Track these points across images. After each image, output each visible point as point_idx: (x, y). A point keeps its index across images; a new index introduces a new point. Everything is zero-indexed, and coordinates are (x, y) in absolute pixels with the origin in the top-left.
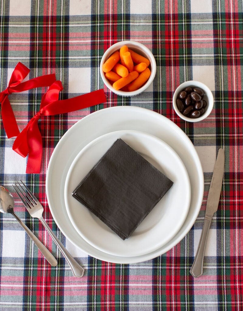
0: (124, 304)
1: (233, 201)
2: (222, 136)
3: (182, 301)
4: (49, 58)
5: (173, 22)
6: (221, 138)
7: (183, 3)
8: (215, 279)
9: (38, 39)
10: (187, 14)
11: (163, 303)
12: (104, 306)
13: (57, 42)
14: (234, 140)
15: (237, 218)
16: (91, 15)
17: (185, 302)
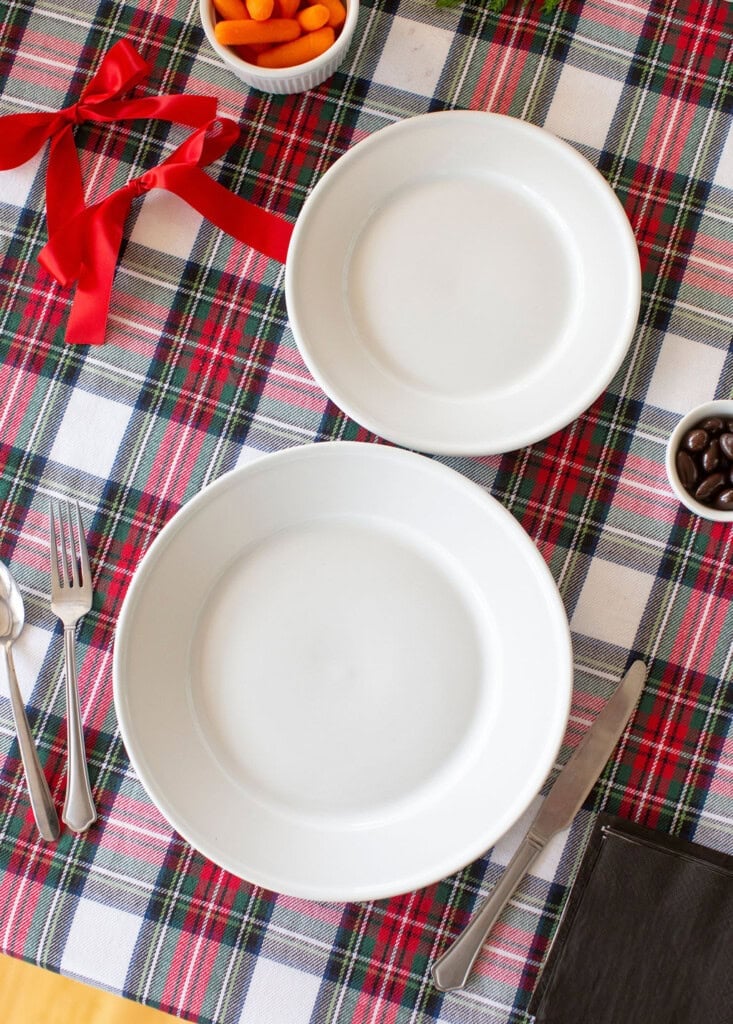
0: (255, 926)
1: (650, 743)
2: (683, 555)
3: (415, 972)
4: (277, 180)
5: (653, 193)
6: (679, 559)
7: (700, 148)
8: (528, 944)
9: (263, 119)
10: (700, 182)
11: (363, 958)
12: (197, 911)
13: (315, 143)
14: (711, 576)
15: (645, 795)
16: (433, 100)
17: (423, 976)
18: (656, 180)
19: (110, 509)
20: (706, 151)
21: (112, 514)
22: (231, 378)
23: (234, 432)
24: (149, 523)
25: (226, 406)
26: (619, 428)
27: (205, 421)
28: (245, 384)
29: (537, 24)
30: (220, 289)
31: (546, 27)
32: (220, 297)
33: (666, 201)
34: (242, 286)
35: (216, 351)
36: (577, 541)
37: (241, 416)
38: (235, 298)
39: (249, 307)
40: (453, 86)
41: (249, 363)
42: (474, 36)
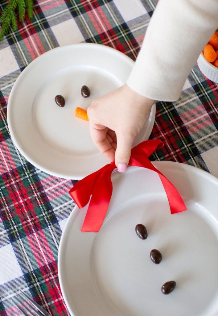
16: (21, 69)
18: (109, 34)
19: (33, 284)
20: (115, 16)
21: (35, 285)
22: (34, 205)
23: (51, 221)
24: (50, 276)
25: (41, 215)
26: (169, 110)
27: (39, 226)
28: (40, 203)
29: (32, 24)
30: (5, 181)
31: (35, 23)
32: (7, 183)
33: (117, 38)
34: (11, 173)
35: (21, 201)
36: (191, 154)
37: (49, 214)
38: (12, 179)
39: (20, 178)
40: (23, 60)
41: (36, 195)
42: (16, 42)
